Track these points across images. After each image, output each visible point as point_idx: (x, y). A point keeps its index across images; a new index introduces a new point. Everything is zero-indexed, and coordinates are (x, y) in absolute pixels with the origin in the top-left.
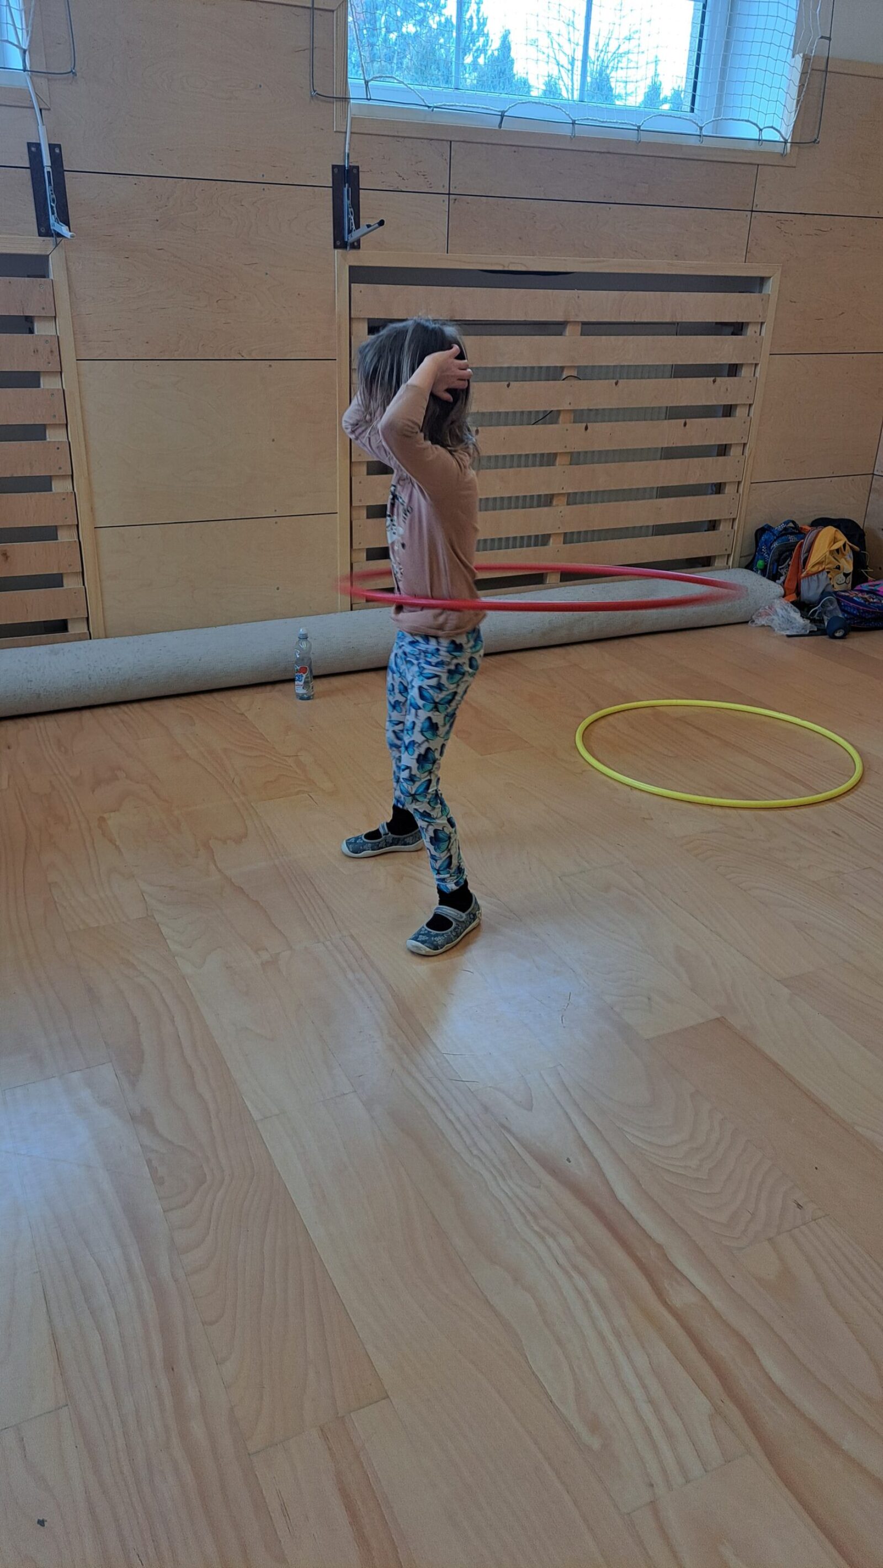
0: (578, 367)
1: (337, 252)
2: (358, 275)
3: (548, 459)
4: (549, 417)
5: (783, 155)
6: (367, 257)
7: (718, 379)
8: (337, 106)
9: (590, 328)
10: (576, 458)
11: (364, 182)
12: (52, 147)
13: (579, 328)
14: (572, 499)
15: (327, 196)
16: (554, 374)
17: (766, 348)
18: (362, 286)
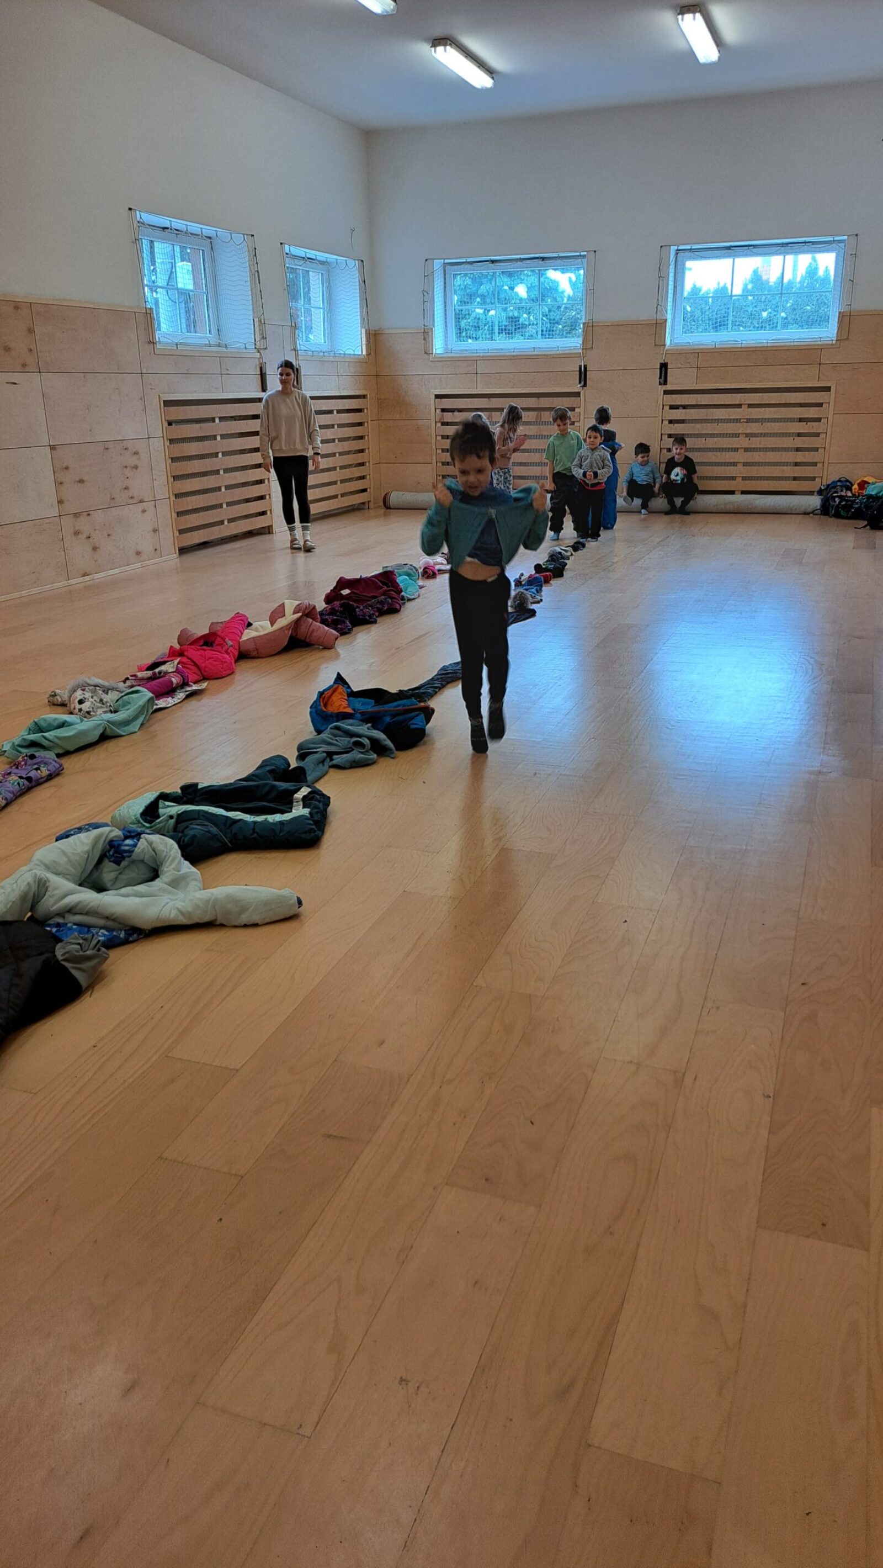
0: (747, 419)
1: (660, 386)
2: (666, 392)
3: (736, 450)
4: (737, 435)
5: (832, 345)
6: (669, 387)
7: (809, 423)
8: (662, 347)
9: (750, 406)
10: (746, 450)
11: (669, 367)
12: (585, 366)
13: (747, 406)
14: (745, 464)
15: (658, 371)
16: (738, 421)
17: (831, 412)
18: (667, 396)
